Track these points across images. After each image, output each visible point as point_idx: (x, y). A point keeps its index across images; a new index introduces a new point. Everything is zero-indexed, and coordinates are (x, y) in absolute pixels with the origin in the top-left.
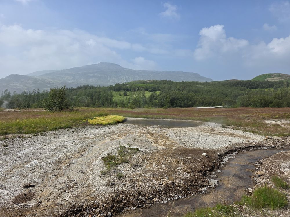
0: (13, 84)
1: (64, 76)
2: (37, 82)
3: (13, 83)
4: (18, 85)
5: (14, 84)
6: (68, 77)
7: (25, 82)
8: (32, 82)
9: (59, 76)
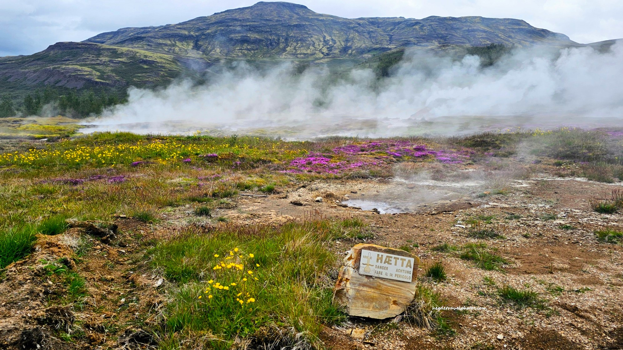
0: (68, 65)
1: (173, 42)
3: (67, 62)
4: (78, 66)
5: (70, 67)
6: (183, 45)
7: (93, 60)
8: (107, 59)
9: (161, 41)
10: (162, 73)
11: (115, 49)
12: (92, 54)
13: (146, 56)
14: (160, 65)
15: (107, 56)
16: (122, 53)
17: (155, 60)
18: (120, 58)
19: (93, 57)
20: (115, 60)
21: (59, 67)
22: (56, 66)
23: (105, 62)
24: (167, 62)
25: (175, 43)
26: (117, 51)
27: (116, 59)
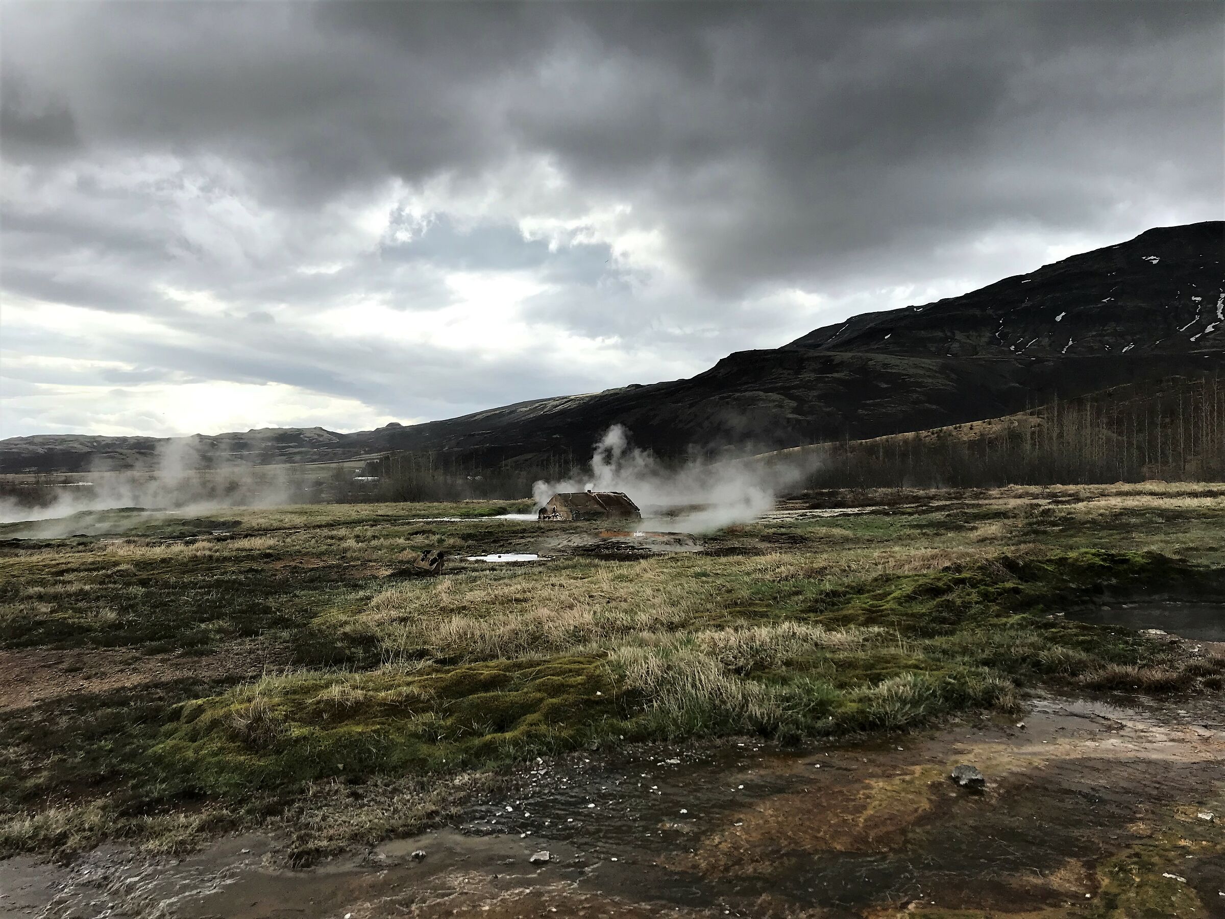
0: (746, 391)
1: (949, 334)
2: (836, 375)
4: (761, 393)
5: (748, 394)
6: (968, 337)
7: (788, 379)
8: (813, 376)
9: (923, 333)
10: (915, 396)
11: (830, 356)
12: (789, 369)
13: (886, 365)
14: (912, 380)
15: (814, 371)
16: (842, 363)
17: (904, 372)
18: (837, 372)
19: (789, 374)
20: (828, 377)
21: (729, 397)
22: (725, 395)
23: (809, 381)
24: (927, 374)
25: (954, 334)
26: (833, 360)
27: (830, 375)
